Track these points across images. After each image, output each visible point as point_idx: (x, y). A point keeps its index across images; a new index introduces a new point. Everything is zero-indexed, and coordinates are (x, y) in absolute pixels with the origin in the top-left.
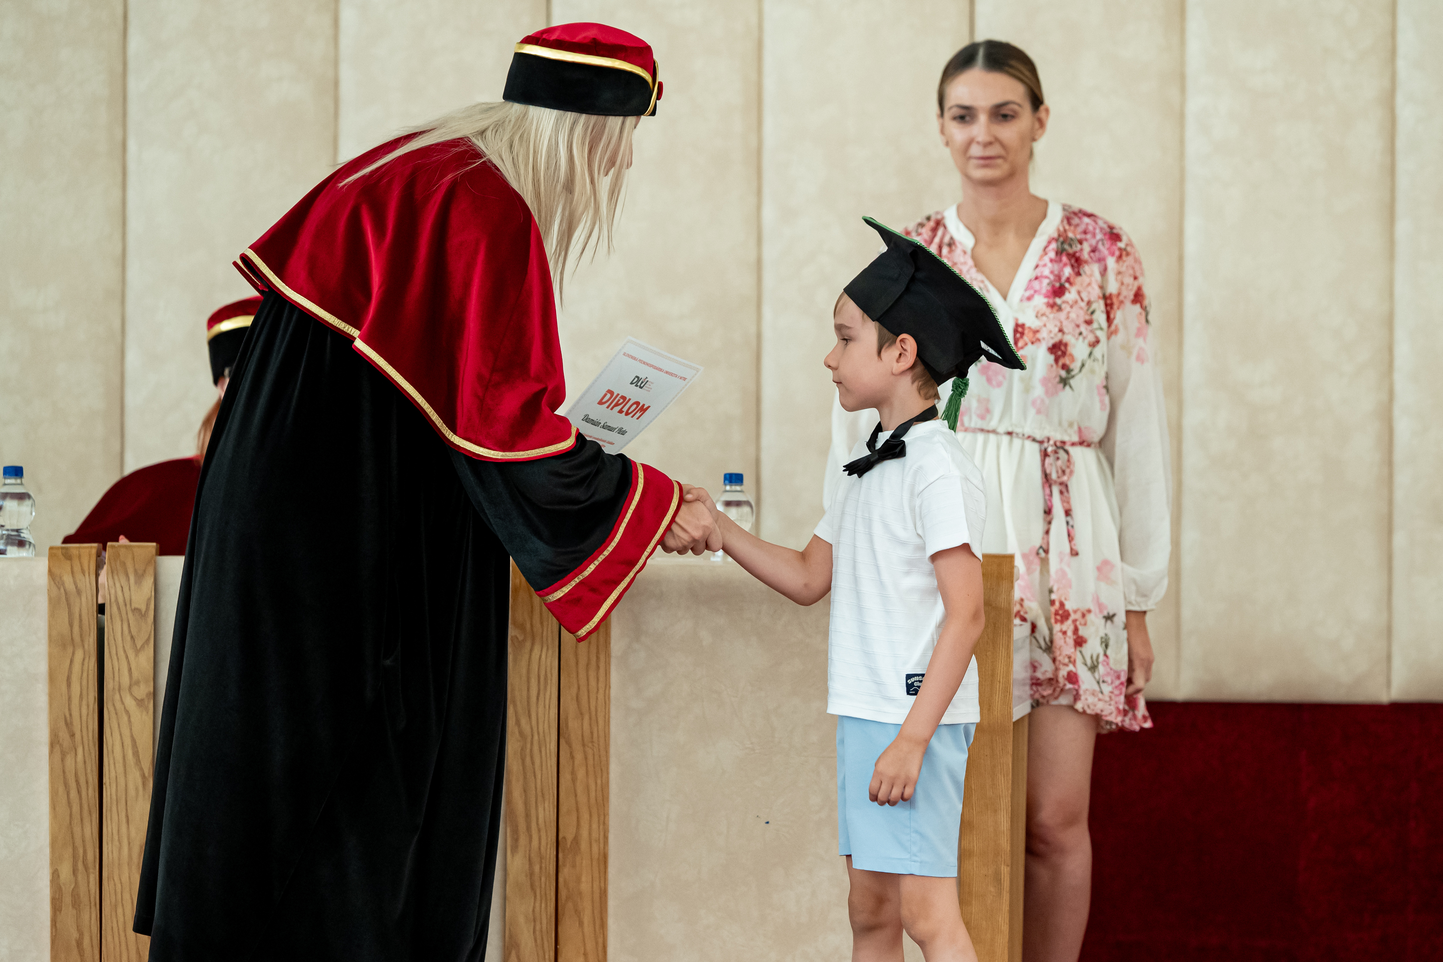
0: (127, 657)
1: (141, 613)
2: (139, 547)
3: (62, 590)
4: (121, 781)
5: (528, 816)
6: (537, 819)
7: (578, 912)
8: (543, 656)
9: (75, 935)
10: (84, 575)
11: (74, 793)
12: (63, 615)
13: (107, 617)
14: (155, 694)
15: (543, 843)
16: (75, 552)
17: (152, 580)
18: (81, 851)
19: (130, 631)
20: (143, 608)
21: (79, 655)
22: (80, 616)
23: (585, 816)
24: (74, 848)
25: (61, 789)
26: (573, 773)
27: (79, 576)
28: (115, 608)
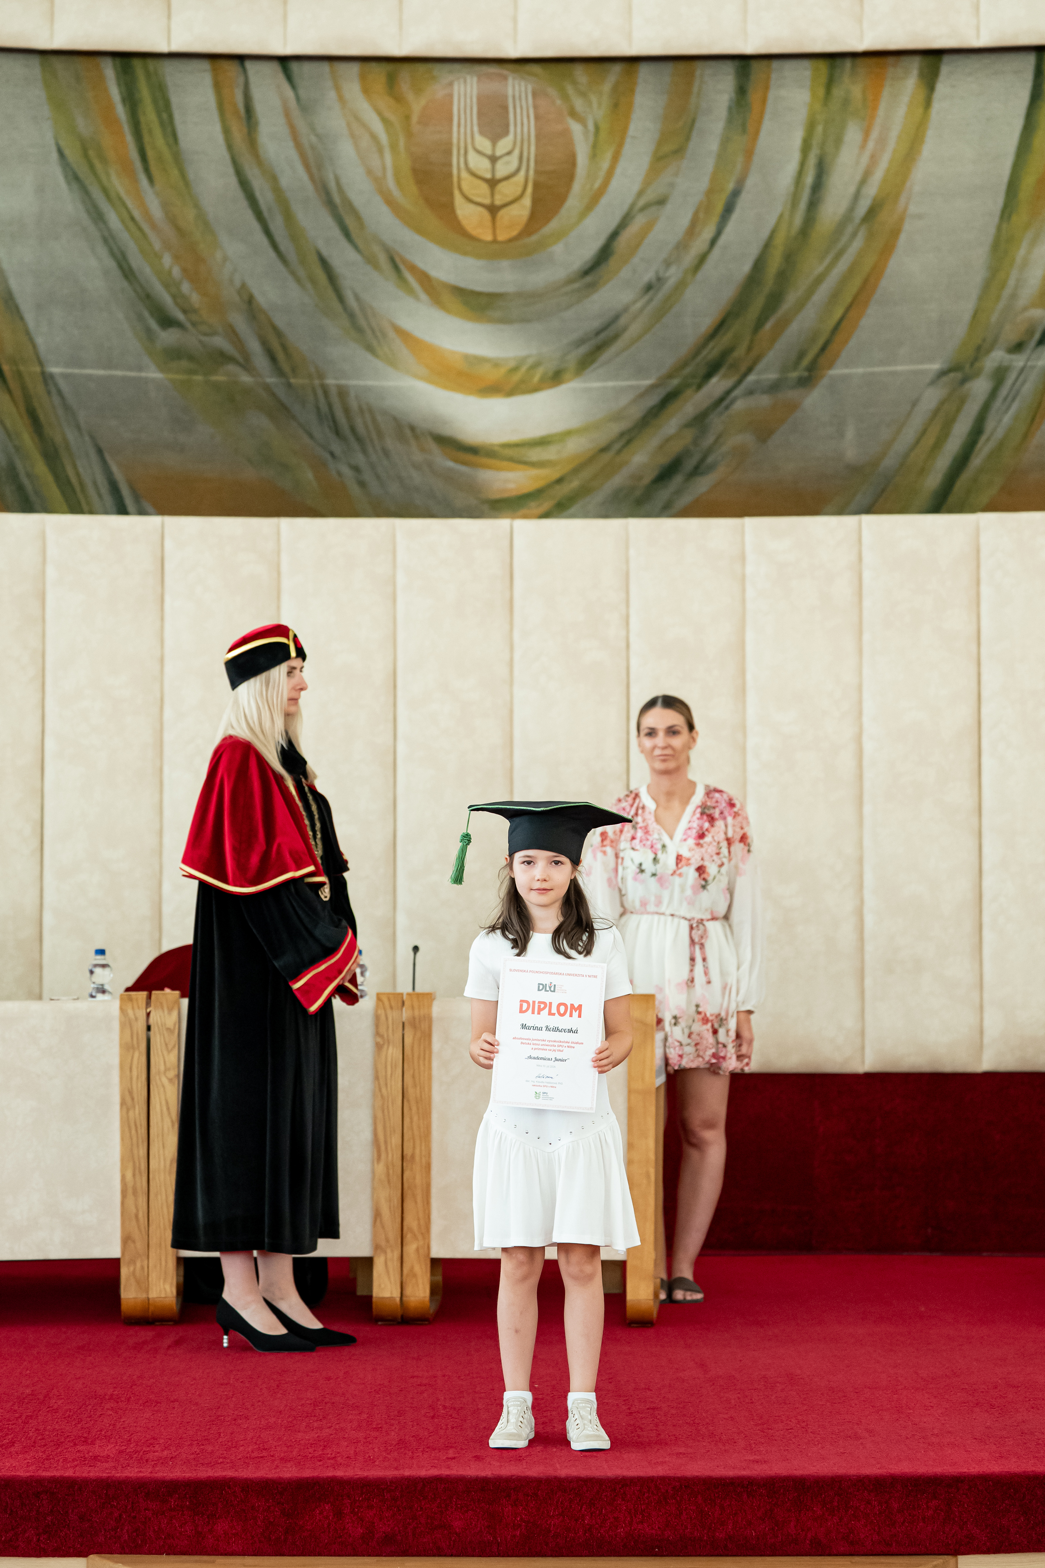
0: (163, 1055)
1: (171, 1031)
2: (169, 993)
3: (127, 1019)
4: (160, 1124)
5: (386, 1142)
6: (391, 1143)
7: (414, 1196)
8: (394, 1053)
9: (134, 1211)
10: (140, 1010)
11: (133, 1132)
12: (128, 1032)
13: (152, 1033)
14: (178, 1076)
15: (395, 1157)
16: (134, 995)
17: (177, 1012)
18: (137, 1164)
19: (165, 1041)
20: (172, 1028)
21: (136, 1054)
22: (137, 1032)
23: (418, 1142)
24: (134, 1162)
25: (127, 1129)
26: (411, 1119)
28: (156, 1028)
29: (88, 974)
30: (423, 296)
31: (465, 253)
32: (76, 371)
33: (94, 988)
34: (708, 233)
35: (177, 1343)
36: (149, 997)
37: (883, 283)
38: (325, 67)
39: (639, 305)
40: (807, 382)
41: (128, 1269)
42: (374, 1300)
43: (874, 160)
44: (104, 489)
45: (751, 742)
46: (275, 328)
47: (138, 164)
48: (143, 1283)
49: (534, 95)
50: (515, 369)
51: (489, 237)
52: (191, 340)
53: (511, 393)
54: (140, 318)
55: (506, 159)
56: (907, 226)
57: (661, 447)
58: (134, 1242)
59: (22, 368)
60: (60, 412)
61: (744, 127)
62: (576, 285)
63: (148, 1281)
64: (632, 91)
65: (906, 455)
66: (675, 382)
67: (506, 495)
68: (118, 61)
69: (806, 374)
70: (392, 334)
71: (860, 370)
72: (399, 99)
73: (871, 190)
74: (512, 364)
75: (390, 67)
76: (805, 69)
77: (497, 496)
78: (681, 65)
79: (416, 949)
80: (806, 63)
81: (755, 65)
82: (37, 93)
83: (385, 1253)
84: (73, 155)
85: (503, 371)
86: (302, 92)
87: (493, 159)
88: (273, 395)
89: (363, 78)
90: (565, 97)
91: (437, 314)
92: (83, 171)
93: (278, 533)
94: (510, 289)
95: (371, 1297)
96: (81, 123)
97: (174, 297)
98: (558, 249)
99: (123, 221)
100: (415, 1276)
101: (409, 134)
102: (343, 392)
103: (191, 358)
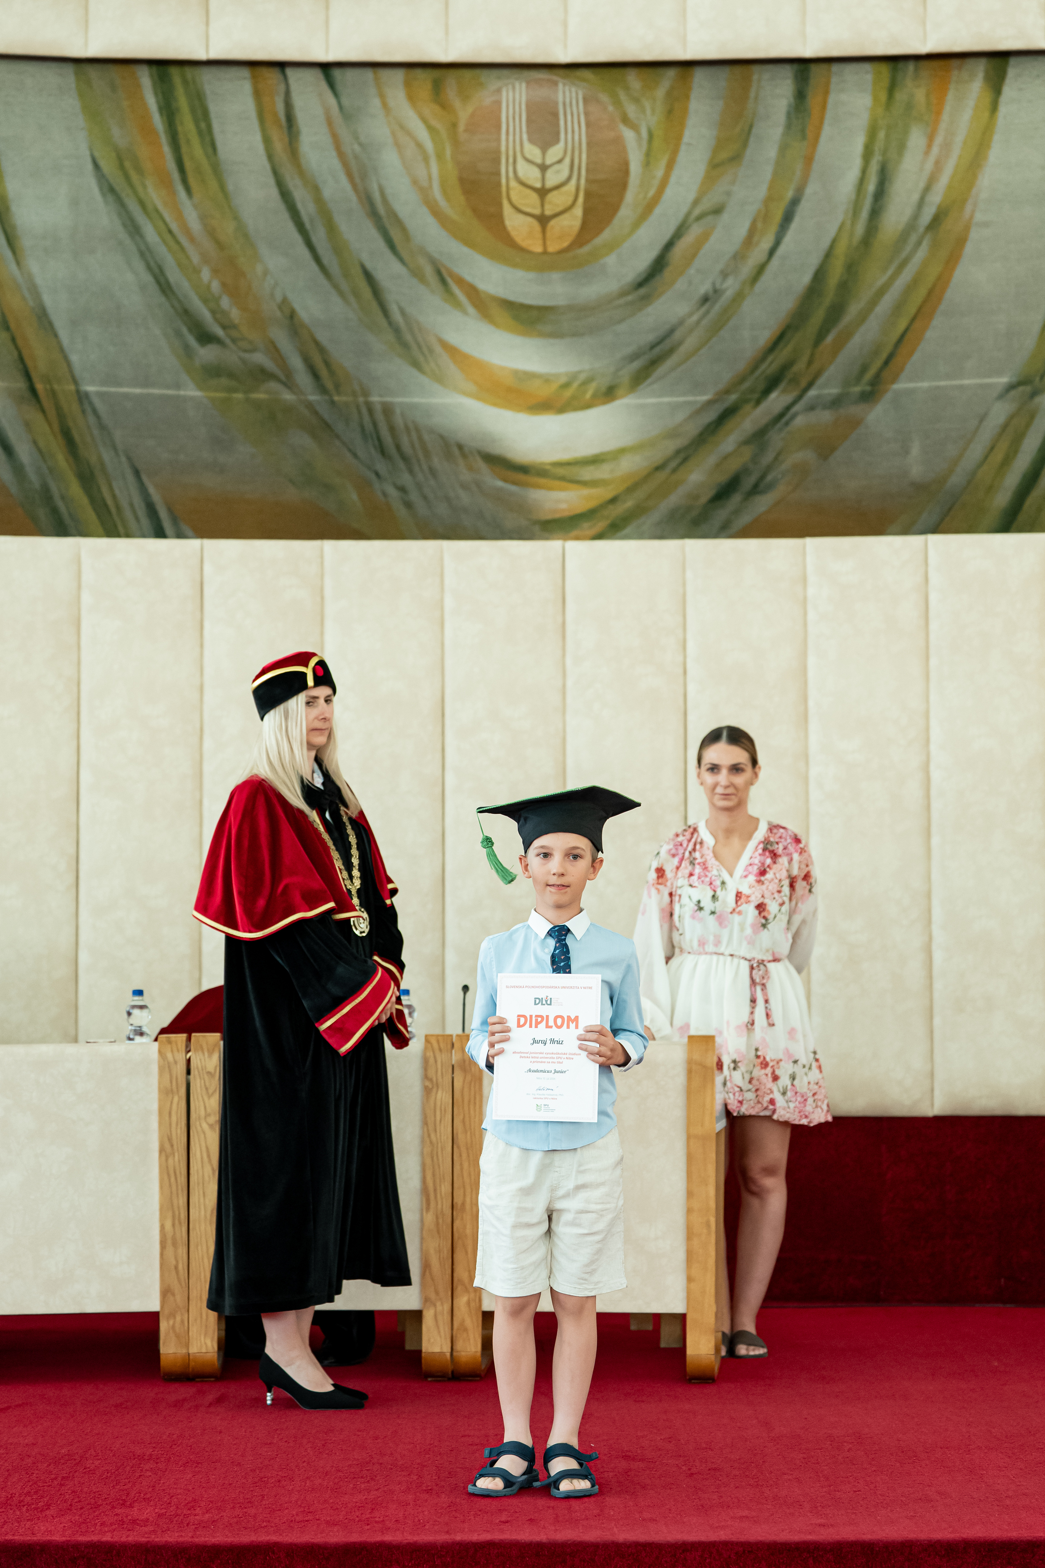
0: (203, 1100)
1: (212, 1074)
2: (210, 1036)
3: (166, 1063)
4: (201, 1173)
5: (435, 1190)
6: (441, 1192)
7: (465, 1246)
8: (443, 1098)
9: (174, 1262)
10: (179, 1053)
11: (173, 1179)
12: (167, 1076)
13: (192, 1077)
15: (444, 1206)
16: (173, 1039)
18: (177, 1213)
19: (205, 1085)
21: (176, 1099)
22: (177, 1076)
23: (468, 1190)
24: (173, 1212)
25: (166, 1177)
26: (461, 1164)
27: (176, 1054)
28: (196, 1072)
29: (126, 1015)
30: (471, 310)
31: (515, 265)
32: (113, 390)
33: (131, 1030)
34: (766, 243)
35: (220, 1400)
36: (189, 1039)
37: (949, 294)
38: (369, 73)
39: (695, 318)
40: (870, 396)
41: (168, 1323)
42: (423, 1355)
43: (938, 166)
44: (142, 512)
45: (814, 771)
46: (317, 343)
47: (176, 175)
48: (184, 1339)
49: (585, 100)
50: (566, 385)
51: (539, 249)
52: (231, 357)
53: (562, 410)
54: (178, 334)
55: (556, 167)
56: (974, 235)
57: (718, 465)
58: (173, 1295)
59: (56, 387)
60: (96, 432)
61: (803, 131)
62: (630, 298)
63: (189, 1337)
64: (687, 97)
65: (974, 473)
66: (733, 397)
67: (557, 516)
68: (154, 69)
69: (868, 388)
70: (438, 349)
71: (925, 384)
72: (444, 106)
73: (936, 198)
74: (563, 380)
75: (437, 73)
76: (867, 73)
77: (549, 517)
78: (738, 70)
79: (466, 988)
80: (867, 66)
81: (814, 68)
82: (71, 103)
83: (435, 1306)
84: (108, 166)
85: (554, 386)
86: (345, 101)
87: (543, 168)
88: (316, 413)
89: (408, 84)
90: (617, 103)
91: (485, 328)
92: (118, 182)
93: (322, 557)
94: (561, 302)
95: (420, 1352)
96: (116, 132)
97: (213, 312)
98: (611, 260)
99: (160, 234)
100: (466, 1330)
101: (456, 142)
102: (388, 410)
103: (231, 375)
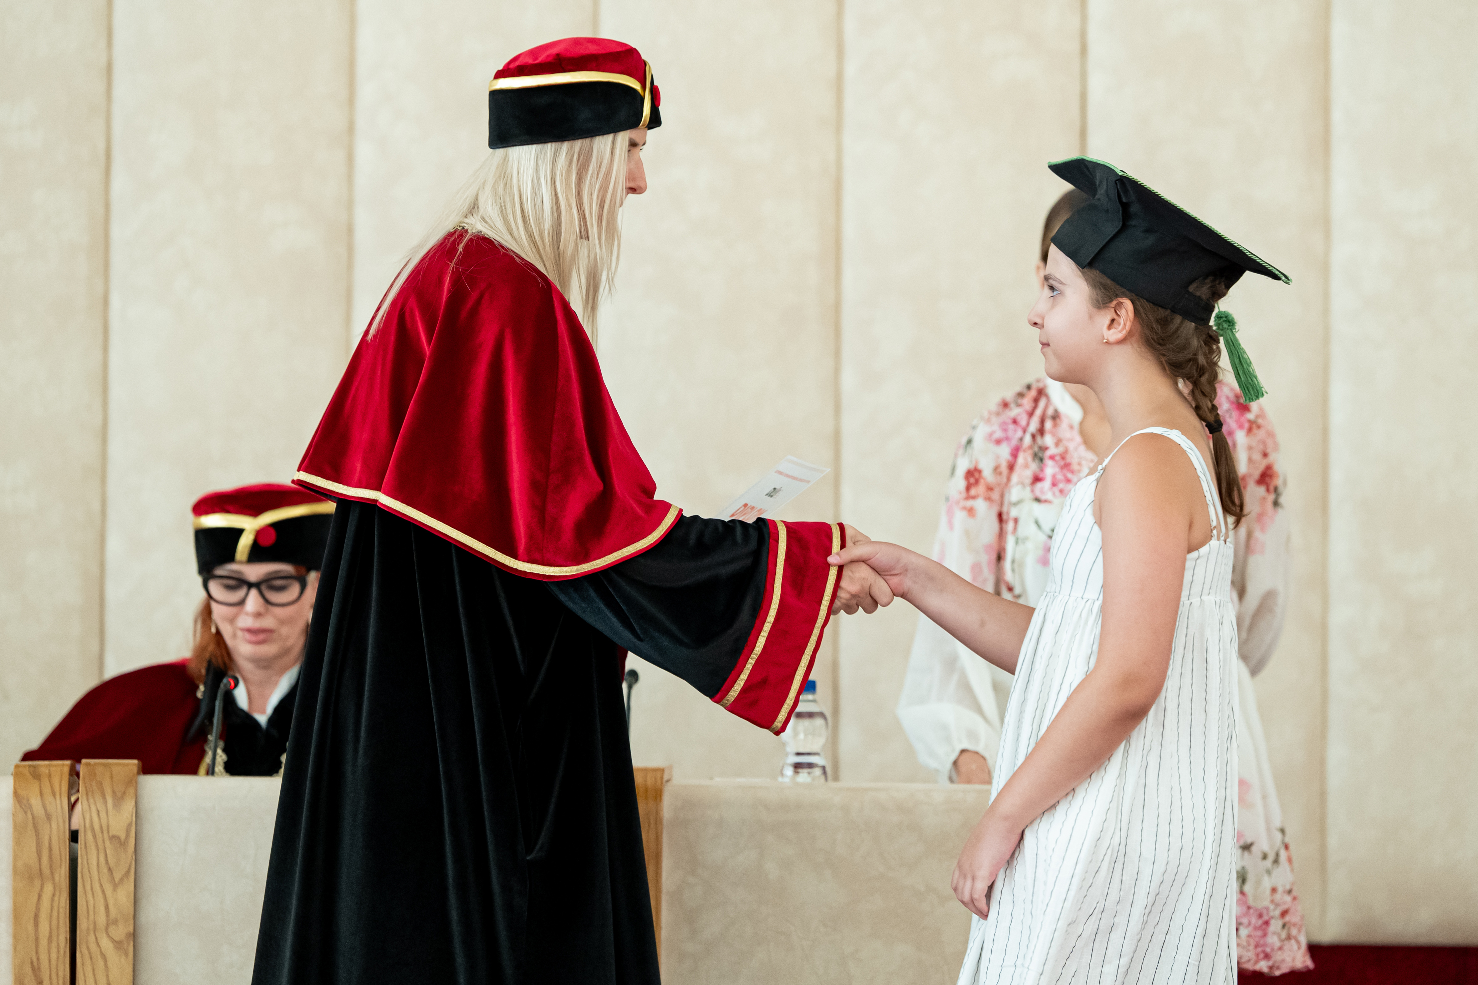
0: (103, 892)
1: (120, 842)
2: (118, 764)
3: (28, 817)
10: (55, 798)
12: (30, 844)
13: (81, 846)
16: (46, 773)
17: (133, 803)
19: (107, 862)
20: (123, 836)
21: (48, 890)
22: (50, 844)
27: (48, 796)
28: (89, 835)
36: (74, 772)
